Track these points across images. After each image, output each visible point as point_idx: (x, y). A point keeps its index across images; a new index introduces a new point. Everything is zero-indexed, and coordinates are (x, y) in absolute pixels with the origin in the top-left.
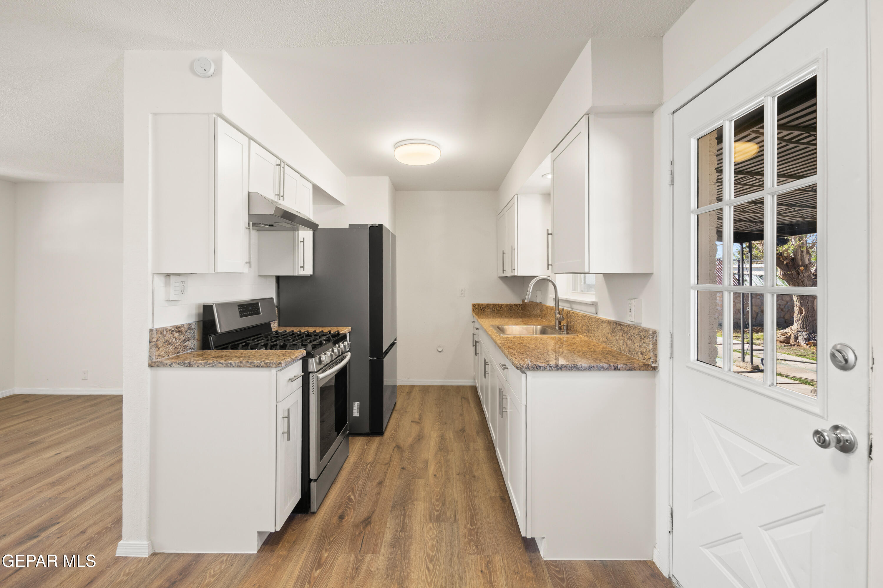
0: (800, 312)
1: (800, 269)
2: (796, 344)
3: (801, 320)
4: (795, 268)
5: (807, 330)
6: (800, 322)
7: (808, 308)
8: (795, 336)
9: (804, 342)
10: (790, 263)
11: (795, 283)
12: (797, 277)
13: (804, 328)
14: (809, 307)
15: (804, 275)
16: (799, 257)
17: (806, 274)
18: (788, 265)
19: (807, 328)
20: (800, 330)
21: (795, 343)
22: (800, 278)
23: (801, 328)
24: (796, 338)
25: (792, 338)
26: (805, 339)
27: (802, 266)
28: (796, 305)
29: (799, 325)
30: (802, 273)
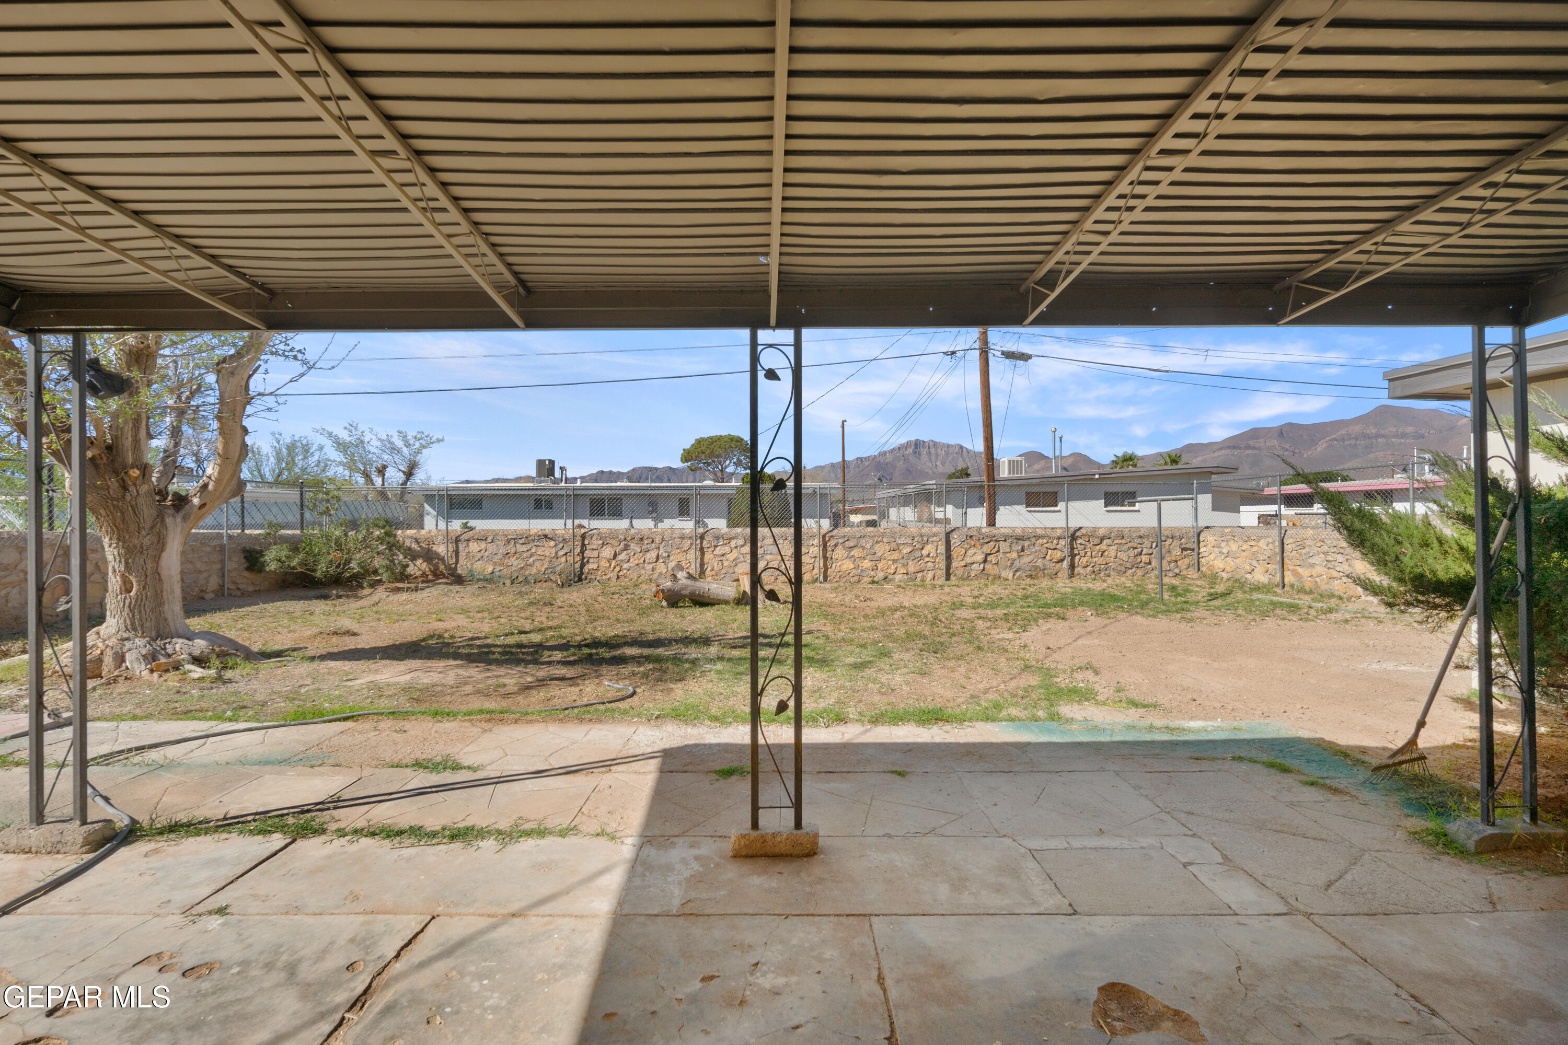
0: (123, 589)
1: (129, 476)
2: (121, 676)
3: (126, 609)
4: (116, 473)
5: (143, 633)
6: (125, 614)
7: (146, 576)
8: (116, 653)
9: (143, 667)
10: (101, 458)
11: (114, 512)
12: (120, 495)
13: (135, 629)
14: (149, 572)
15: (137, 491)
16: (128, 442)
17: (144, 488)
18: (99, 461)
19: (142, 625)
20: (125, 635)
21: (116, 673)
22: (128, 497)
23: (127, 629)
24: (120, 659)
25: (108, 660)
26: (144, 656)
27: (133, 466)
28: (114, 571)
29: (122, 621)
30: (135, 485)
